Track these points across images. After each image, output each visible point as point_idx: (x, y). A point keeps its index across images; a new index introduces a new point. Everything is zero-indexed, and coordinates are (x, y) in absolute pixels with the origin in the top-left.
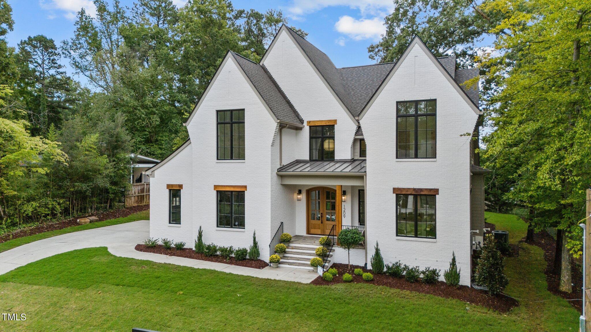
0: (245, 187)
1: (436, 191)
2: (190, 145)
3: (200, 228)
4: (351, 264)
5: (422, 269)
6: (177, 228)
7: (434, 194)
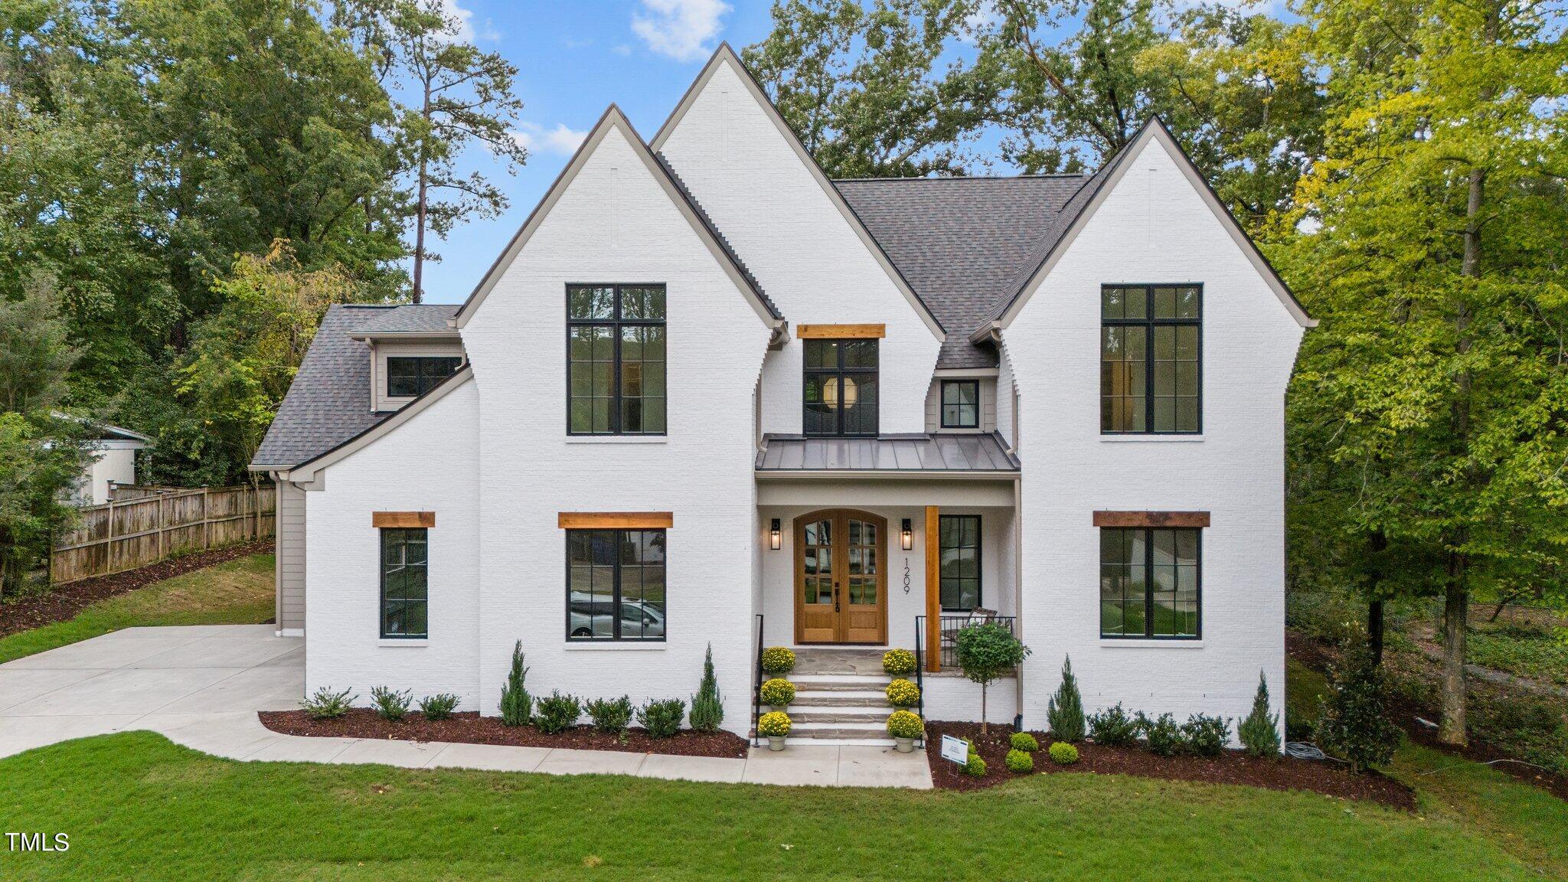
0: (669, 516)
1: (1204, 518)
2: (470, 383)
3: (518, 644)
4: (988, 719)
5: (1181, 720)
6: (415, 652)
7: (1197, 525)
